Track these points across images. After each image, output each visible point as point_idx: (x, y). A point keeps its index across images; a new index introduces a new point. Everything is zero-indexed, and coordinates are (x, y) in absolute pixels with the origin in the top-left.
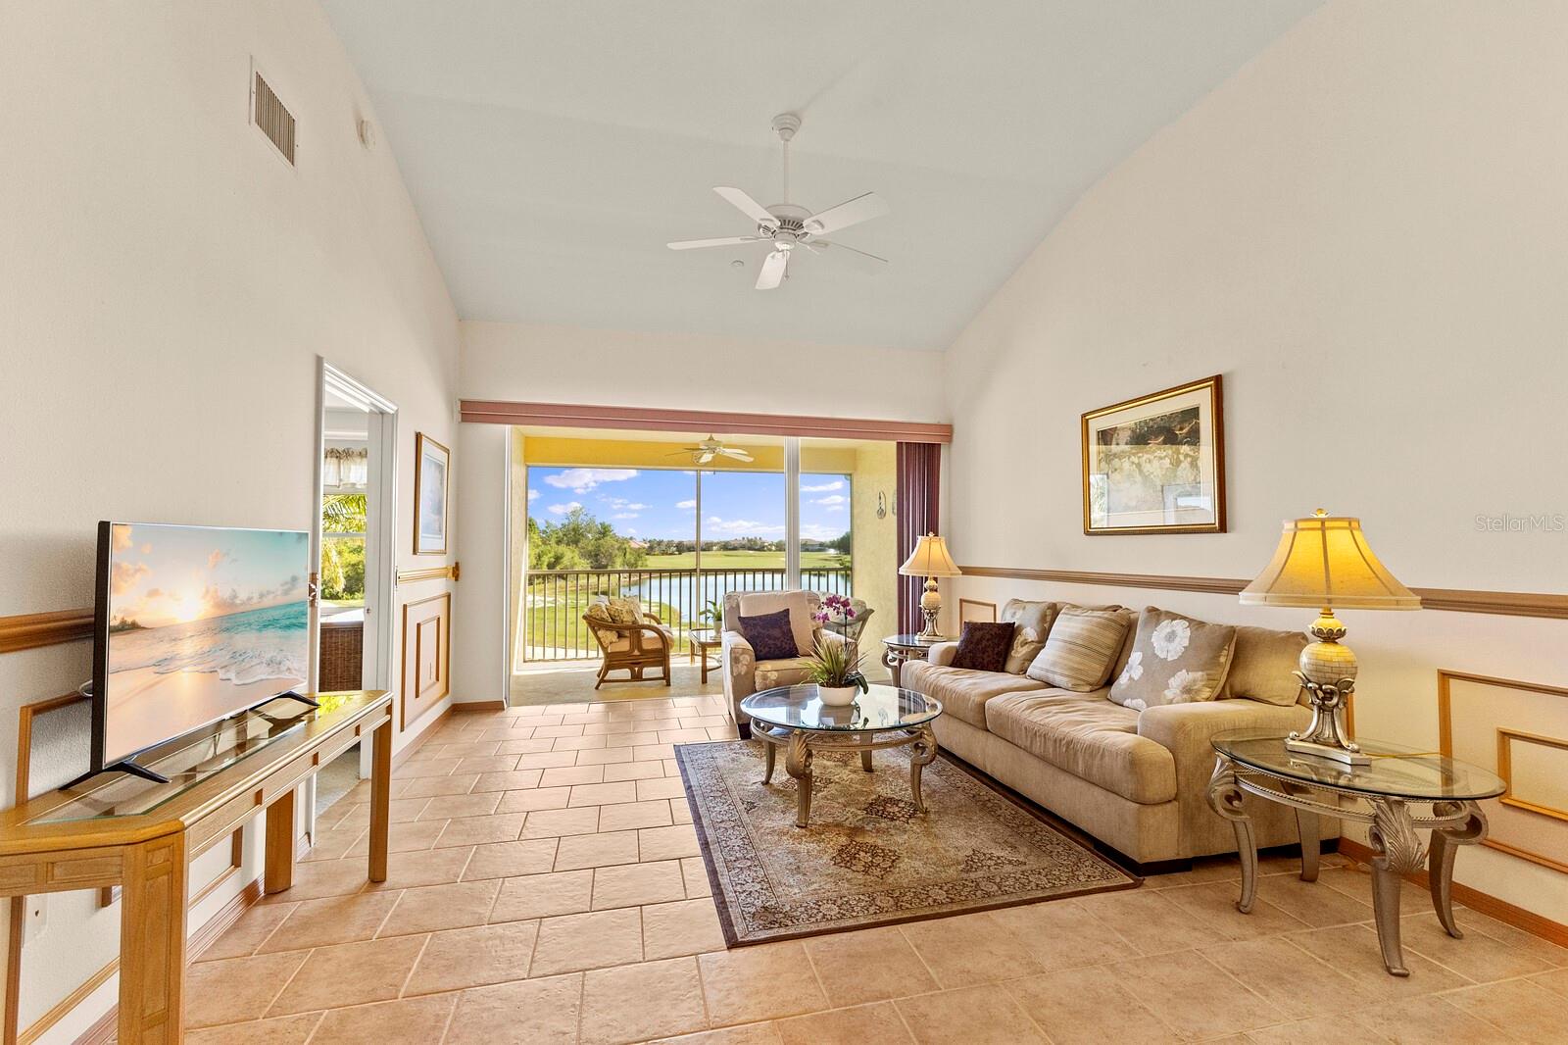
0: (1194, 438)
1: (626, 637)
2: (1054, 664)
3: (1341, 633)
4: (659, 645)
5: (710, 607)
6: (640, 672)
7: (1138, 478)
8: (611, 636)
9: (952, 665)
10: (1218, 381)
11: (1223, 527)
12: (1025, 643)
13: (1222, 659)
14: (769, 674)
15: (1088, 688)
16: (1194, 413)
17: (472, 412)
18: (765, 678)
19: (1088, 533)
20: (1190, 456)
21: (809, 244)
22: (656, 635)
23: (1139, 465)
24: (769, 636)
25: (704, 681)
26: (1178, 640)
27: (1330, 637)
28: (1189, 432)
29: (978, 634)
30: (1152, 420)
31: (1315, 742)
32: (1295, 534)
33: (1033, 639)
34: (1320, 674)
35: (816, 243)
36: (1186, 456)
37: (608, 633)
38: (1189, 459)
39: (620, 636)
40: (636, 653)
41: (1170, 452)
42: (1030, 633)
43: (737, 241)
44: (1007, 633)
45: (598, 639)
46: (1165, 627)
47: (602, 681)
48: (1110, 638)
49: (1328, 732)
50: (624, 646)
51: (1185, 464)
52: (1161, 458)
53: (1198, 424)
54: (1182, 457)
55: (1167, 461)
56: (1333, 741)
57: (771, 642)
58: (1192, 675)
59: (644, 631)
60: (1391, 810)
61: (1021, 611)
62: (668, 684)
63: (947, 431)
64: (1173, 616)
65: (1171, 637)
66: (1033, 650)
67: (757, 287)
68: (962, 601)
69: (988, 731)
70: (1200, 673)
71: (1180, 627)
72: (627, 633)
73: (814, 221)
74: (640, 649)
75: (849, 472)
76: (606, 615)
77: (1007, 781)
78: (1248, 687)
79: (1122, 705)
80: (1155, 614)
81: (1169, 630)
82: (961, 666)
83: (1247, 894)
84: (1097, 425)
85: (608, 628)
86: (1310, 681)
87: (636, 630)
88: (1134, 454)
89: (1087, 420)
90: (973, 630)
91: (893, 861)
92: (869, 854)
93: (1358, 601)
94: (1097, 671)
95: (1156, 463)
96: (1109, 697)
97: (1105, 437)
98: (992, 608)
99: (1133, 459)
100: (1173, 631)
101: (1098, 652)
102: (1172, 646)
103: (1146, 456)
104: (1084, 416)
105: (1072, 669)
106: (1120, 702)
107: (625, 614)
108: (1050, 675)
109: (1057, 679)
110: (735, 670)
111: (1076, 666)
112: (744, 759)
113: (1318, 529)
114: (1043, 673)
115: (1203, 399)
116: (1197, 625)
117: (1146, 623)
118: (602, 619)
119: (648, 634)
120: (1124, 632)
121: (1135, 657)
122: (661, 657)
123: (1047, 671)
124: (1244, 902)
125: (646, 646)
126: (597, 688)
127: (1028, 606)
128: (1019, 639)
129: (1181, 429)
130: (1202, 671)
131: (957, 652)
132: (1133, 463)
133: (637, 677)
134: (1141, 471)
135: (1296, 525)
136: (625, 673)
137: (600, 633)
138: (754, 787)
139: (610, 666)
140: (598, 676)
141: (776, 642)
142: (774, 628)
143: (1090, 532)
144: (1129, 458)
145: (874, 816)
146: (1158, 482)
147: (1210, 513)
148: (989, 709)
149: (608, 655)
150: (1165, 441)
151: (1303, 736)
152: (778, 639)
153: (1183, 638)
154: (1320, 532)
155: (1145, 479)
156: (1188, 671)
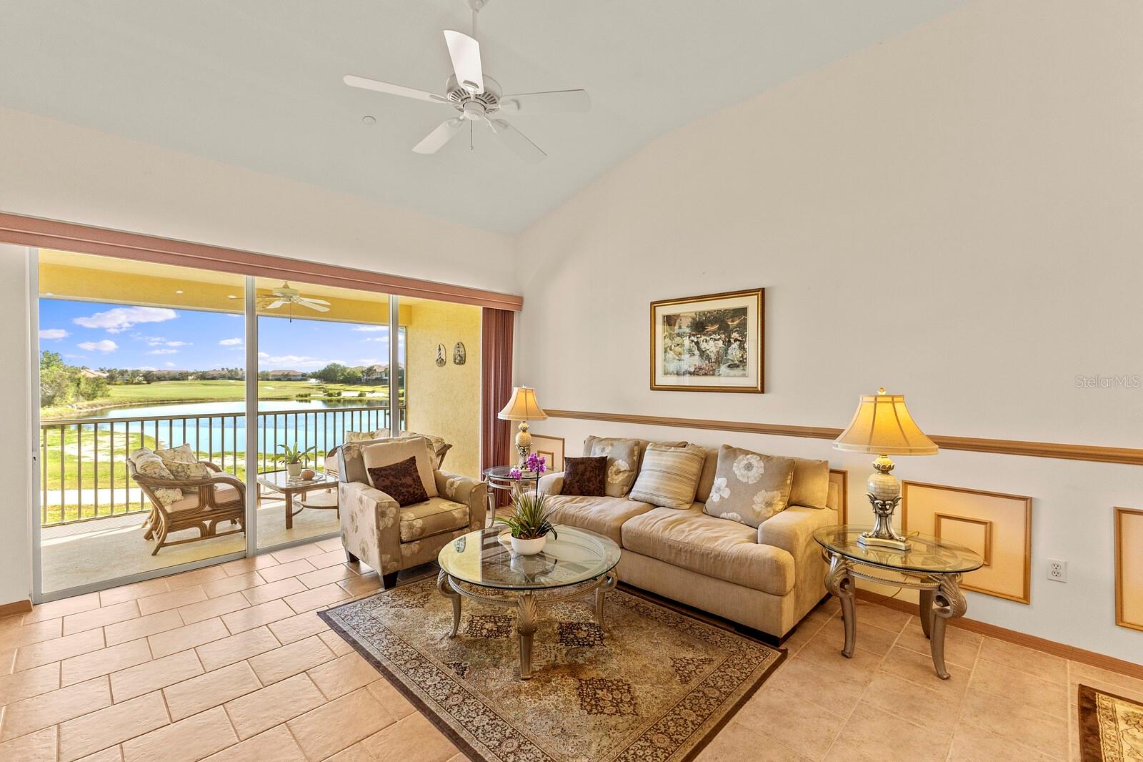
0: (743, 327)
1: (192, 493)
2: (657, 489)
3: (891, 468)
4: (236, 497)
5: (280, 450)
6: (213, 525)
7: (697, 352)
8: (176, 494)
9: (563, 493)
10: (762, 293)
11: (763, 391)
12: (618, 472)
13: (789, 482)
14: (414, 523)
15: (688, 506)
16: (743, 311)
18: (411, 527)
19: (652, 389)
20: (739, 341)
21: (492, 122)
22: (230, 487)
23: (697, 343)
24: (402, 485)
26: (755, 469)
27: (885, 470)
28: (739, 324)
29: (581, 467)
30: (709, 312)
31: (877, 537)
32: (875, 405)
33: (625, 469)
34: (885, 495)
35: (498, 122)
36: (736, 340)
37: (170, 492)
38: (738, 343)
39: (184, 493)
40: (207, 508)
41: (723, 336)
42: (622, 464)
43: (426, 96)
44: (603, 464)
45: (156, 500)
46: (742, 461)
47: (162, 545)
48: (694, 468)
49: (884, 531)
50: (193, 502)
51: (735, 345)
52: (715, 340)
53: (745, 319)
54: (732, 341)
55: (721, 342)
56: (887, 535)
57: (404, 490)
58: (770, 494)
59: (216, 485)
61: (610, 447)
63: (519, 301)
64: (747, 453)
65: (749, 467)
66: (628, 476)
67: (413, 150)
69: (623, 548)
70: (775, 492)
71: (754, 460)
72: (196, 489)
73: (513, 100)
74: (212, 503)
75: (405, 325)
76: (166, 473)
77: (645, 585)
78: (801, 499)
79: (718, 518)
80: (732, 452)
81: (746, 462)
82: (571, 494)
83: (849, 645)
84: (662, 311)
85: (170, 486)
86: (876, 499)
87: (206, 487)
88: (694, 335)
89: (655, 307)
90: (573, 464)
91: (629, 691)
92: (605, 690)
94: (688, 492)
95: (711, 343)
96: (704, 511)
97: (670, 320)
98: (562, 441)
99: (692, 338)
100: (750, 463)
101: (689, 479)
102: (751, 474)
103: (703, 337)
104: (652, 303)
105: (671, 492)
106: (717, 515)
108: (655, 498)
109: (662, 501)
110: (382, 524)
111: (675, 490)
112: (407, 612)
113: (890, 402)
114: (649, 496)
115: (751, 303)
116: (766, 458)
117: (726, 457)
118: (162, 477)
119: (220, 487)
120: (706, 464)
121: (720, 482)
122: (236, 511)
123: (652, 495)
124: (848, 651)
125: (219, 499)
126: (155, 554)
127: (615, 443)
128: (613, 469)
129: (733, 321)
130: (777, 490)
131: (564, 482)
132: (693, 341)
133: (208, 534)
134: (699, 349)
135: (876, 399)
136: (195, 532)
137: (159, 494)
138: (445, 643)
139: (170, 529)
140: (149, 536)
141: (409, 489)
142: (404, 476)
143: (654, 388)
144: (689, 337)
145: (573, 646)
146: (713, 356)
147: (752, 380)
148: (627, 532)
149: (168, 516)
150: (719, 329)
151: (870, 534)
152: (410, 486)
153: (758, 468)
154: (891, 405)
155: (703, 353)
156: (766, 491)
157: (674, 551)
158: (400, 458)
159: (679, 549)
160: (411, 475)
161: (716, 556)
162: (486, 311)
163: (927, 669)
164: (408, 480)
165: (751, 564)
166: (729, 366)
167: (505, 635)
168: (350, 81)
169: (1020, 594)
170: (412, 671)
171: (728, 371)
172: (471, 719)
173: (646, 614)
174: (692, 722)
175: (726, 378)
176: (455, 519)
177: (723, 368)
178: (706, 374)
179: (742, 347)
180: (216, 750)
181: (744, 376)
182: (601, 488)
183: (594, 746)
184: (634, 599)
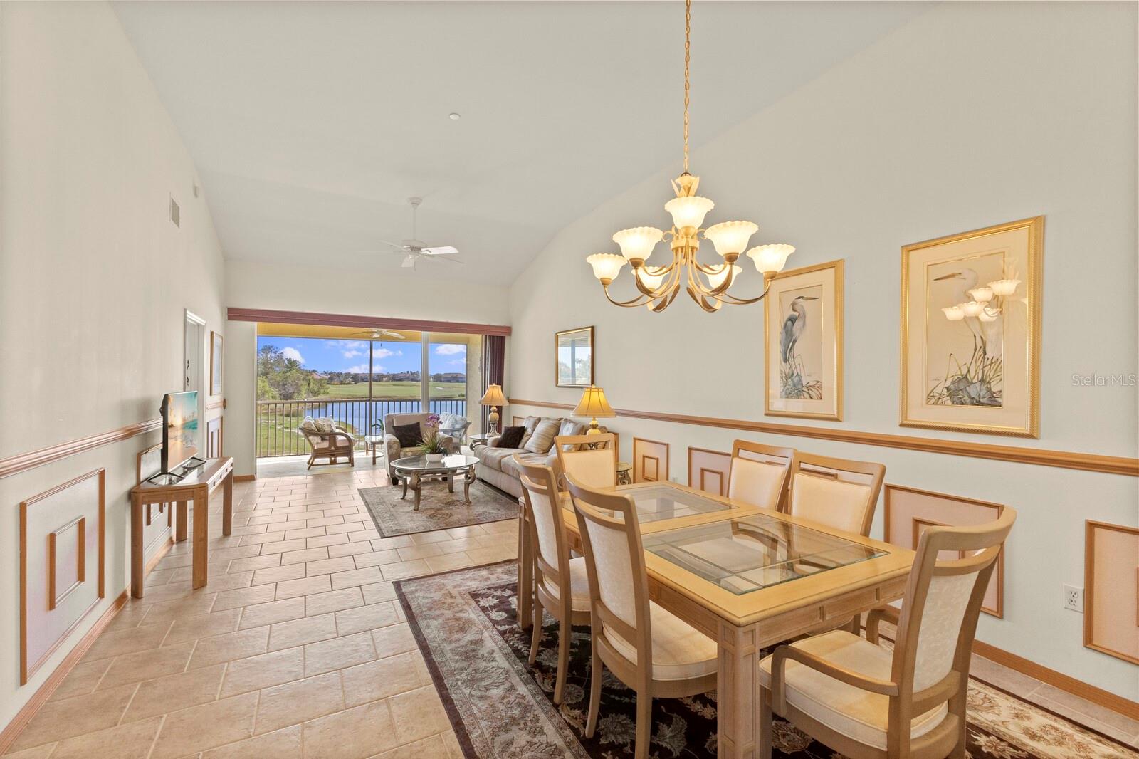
1: (326, 440)
2: (533, 443)
3: (597, 426)
4: (347, 444)
5: (378, 422)
6: (335, 460)
8: (318, 439)
9: (497, 447)
10: (593, 329)
14: (407, 452)
15: (542, 452)
17: (234, 314)
18: (405, 454)
22: (345, 438)
24: (408, 436)
25: (374, 463)
29: (511, 432)
33: (529, 433)
37: (316, 438)
39: (323, 439)
40: (333, 448)
42: (529, 430)
44: (521, 431)
45: (310, 441)
46: (568, 425)
47: (312, 465)
48: (552, 430)
50: (326, 445)
57: (409, 438)
59: (337, 436)
61: (527, 421)
62: (353, 466)
63: (508, 330)
64: (571, 421)
65: (569, 429)
66: (528, 438)
68: (514, 417)
69: (502, 471)
71: (572, 425)
72: (327, 437)
74: (336, 446)
76: (314, 428)
80: (567, 420)
82: (500, 447)
84: (561, 339)
85: (316, 435)
87: (332, 436)
89: (558, 336)
90: (509, 430)
91: (451, 515)
93: (602, 415)
94: (546, 445)
100: (570, 427)
101: (547, 438)
102: (568, 433)
104: (557, 333)
105: (539, 445)
106: (549, 456)
107: (326, 427)
109: (532, 449)
110: (391, 450)
111: (540, 443)
112: (394, 491)
114: (528, 447)
115: (589, 335)
116: (575, 424)
117: (564, 423)
118: (312, 430)
119: (340, 438)
120: (557, 428)
122: (347, 451)
123: (530, 446)
125: (339, 444)
126: (308, 469)
127: (530, 418)
128: (526, 434)
131: (500, 441)
133: (333, 462)
136: (327, 460)
137: (311, 438)
138: (397, 500)
139: (316, 456)
140: (308, 463)
141: (412, 438)
142: (411, 431)
143: (558, 386)
148: (505, 464)
149: (315, 450)
154: (598, 393)
158: (413, 422)
160: (415, 431)
164: (413, 434)
182: (516, 443)
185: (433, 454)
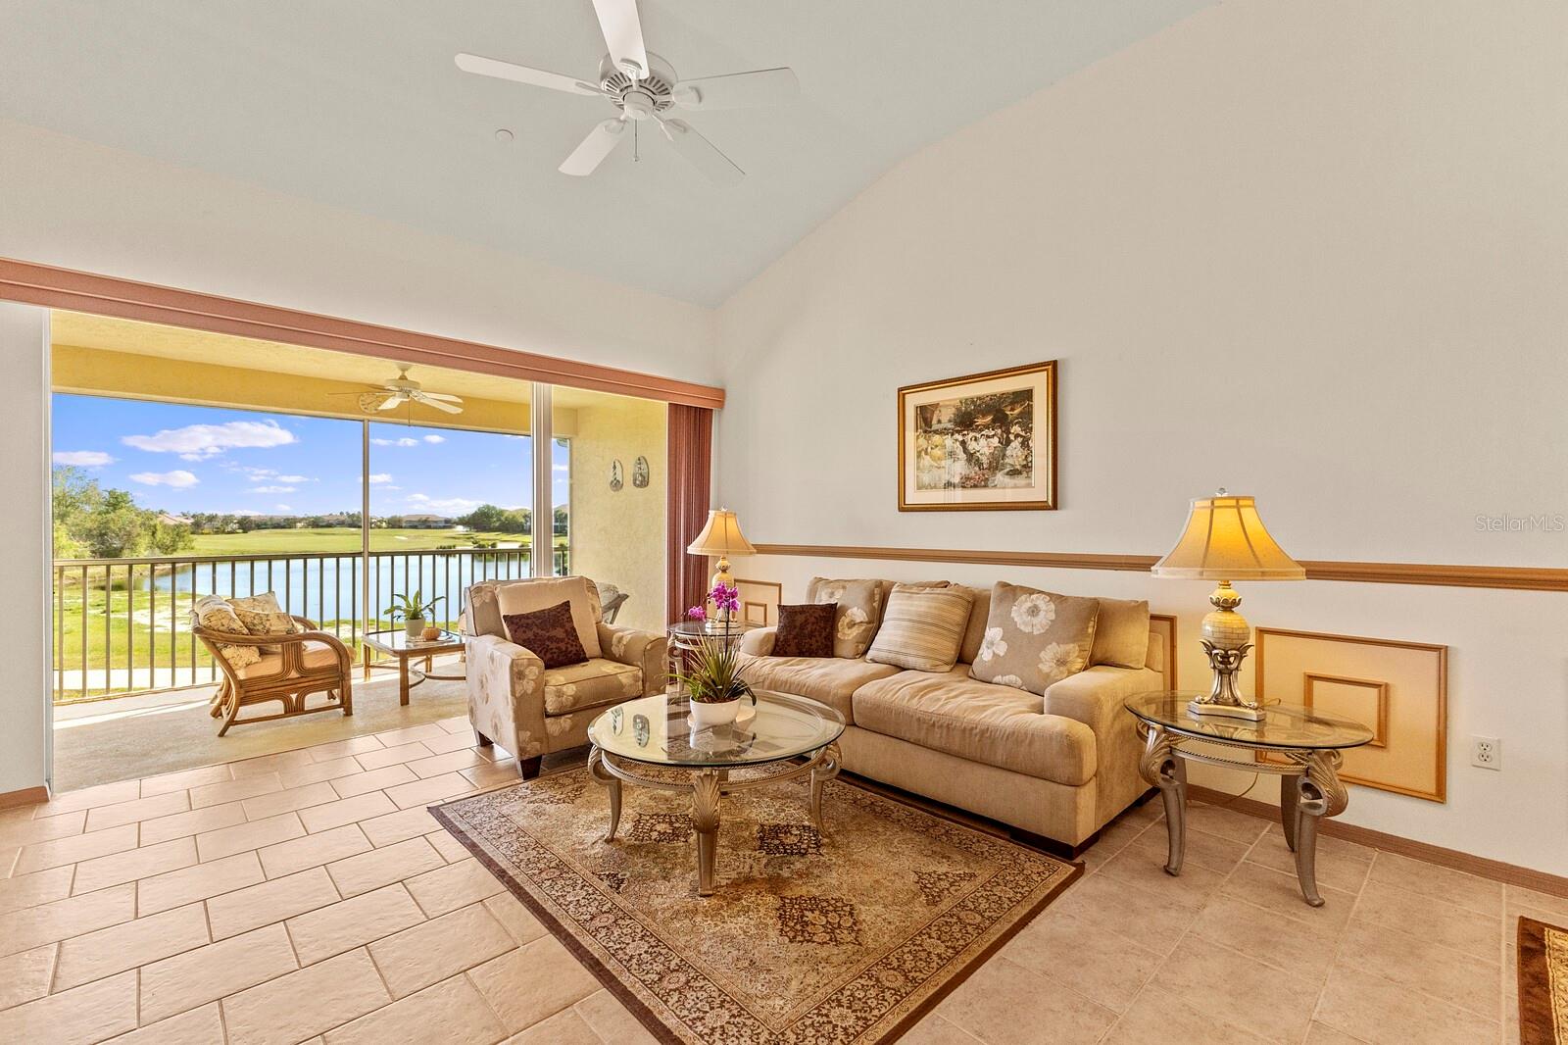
0: (1027, 417)
1: (273, 653)
2: (905, 645)
3: (1236, 603)
4: (333, 660)
5: (398, 602)
6: (301, 700)
7: (963, 456)
8: (249, 655)
9: (774, 653)
10: (1053, 367)
11: (1055, 507)
12: (852, 625)
13: (1090, 630)
14: (565, 689)
15: (948, 668)
16: (1027, 395)
18: (559, 694)
19: (901, 509)
20: (1022, 436)
21: (666, 122)
22: (325, 646)
23: (963, 443)
24: (549, 638)
25: (405, 701)
26: (1042, 614)
27: (1228, 606)
28: (1021, 412)
29: (800, 619)
30: (979, 398)
31: (1216, 703)
32: (1212, 511)
33: (862, 619)
34: (1227, 641)
35: (674, 123)
36: (1017, 436)
37: (243, 651)
38: (1020, 440)
39: (263, 653)
40: (294, 674)
41: (999, 431)
42: (858, 613)
44: (831, 613)
45: (225, 661)
46: (1025, 603)
47: (232, 722)
48: (958, 615)
49: (1226, 694)
50: (273, 666)
51: (1016, 444)
52: (988, 437)
53: (1030, 406)
54: (1012, 437)
55: (996, 440)
56: (1231, 700)
57: (553, 646)
58: (1064, 648)
59: (305, 643)
60: (1323, 761)
61: (841, 591)
62: (348, 713)
63: (720, 396)
64: (1031, 591)
65: (1034, 611)
66: (864, 631)
67: (560, 169)
70: (1072, 645)
71: (1041, 601)
72: (279, 648)
73: (691, 88)
74: (300, 668)
75: (569, 436)
76: (237, 625)
77: (886, 777)
78: (1108, 655)
79: (990, 683)
80: (1010, 591)
81: (1029, 604)
82: (785, 655)
83: (1175, 858)
84: (914, 401)
85: (243, 643)
86: (1214, 648)
87: (292, 644)
88: (958, 432)
89: (904, 394)
90: (788, 613)
91: (851, 914)
92: (817, 912)
93: (1243, 575)
94: (949, 649)
95: (983, 441)
96: (971, 674)
97: (925, 414)
98: (778, 588)
99: (956, 436)
100: (1036, 606)
101: (949, 630)
102: (1035, 620)
103: (971, 434)
104: (900, 390)
105: (927, 649)
106: (989, 680)
107: (271, 622)
108: (902, 657)
109: (911, 661)
110: (518, 688)
111: (929, 645)
112: (550, 808)
113: (1233, 507)
114: (891, 655)
115: (1038, 382)
116: (1058, 599)
117: (1001, 599)
118: (232, 631)
119: (311, 646)
120: (974, 610)
121: (993, 633)
122: (336, 677)
123: (898, 653)
124: (1173, 866)
125: (309, 663)
126: (222, 734)
127: (848, 585)
129: (1012, 410)
130: (1073, 642)
131: (777, 640)
132: (956, 440)
133: (294, 709)
134: (965, 450)
135: (1213, 503)
136: (276, 706)
137: (228, 653)
138: (598, 849)
139: (243, 702)
140: (217, 713)
141: (560, 645)
142: (554, 627)
143: (904, 508)
144: (952, 435)
145: (777, 855)
146: (985, 460)
147: (1040, 492)
148: (860, 702)
149: (240, 684)
150: (994, 421)
151: (1206, 699)
152: (562, 640)
153: (1047, 612)
154: (1235, 510)
155: (971, 457)
156: (1058, 644)
157: (925, 726)
158: (549, 603)
159: (931, 724)
160: (563, 626)
161: (983, 732)
162: (675, 408)
163: (1290, 892)
164: (559, 633)
165: (1031, 744)
166: (1007, 474)
167: (683, 839)
168: (465, 62)
169: (1431, 788)
170: (548, 883)
171: (1007, 480)
172: (623, 946)
173: (885, 816)
174: (939, 955)
175: (1005, 489)
176: (622, 686)
177: (1000, 477)
178: (975, 486)
179: (1025, 444)
180: (266, 979)
181: (1029, 485)
182: (826, 646)
183: (794, 984)
184: (870, 796)
185: (713, 701)
